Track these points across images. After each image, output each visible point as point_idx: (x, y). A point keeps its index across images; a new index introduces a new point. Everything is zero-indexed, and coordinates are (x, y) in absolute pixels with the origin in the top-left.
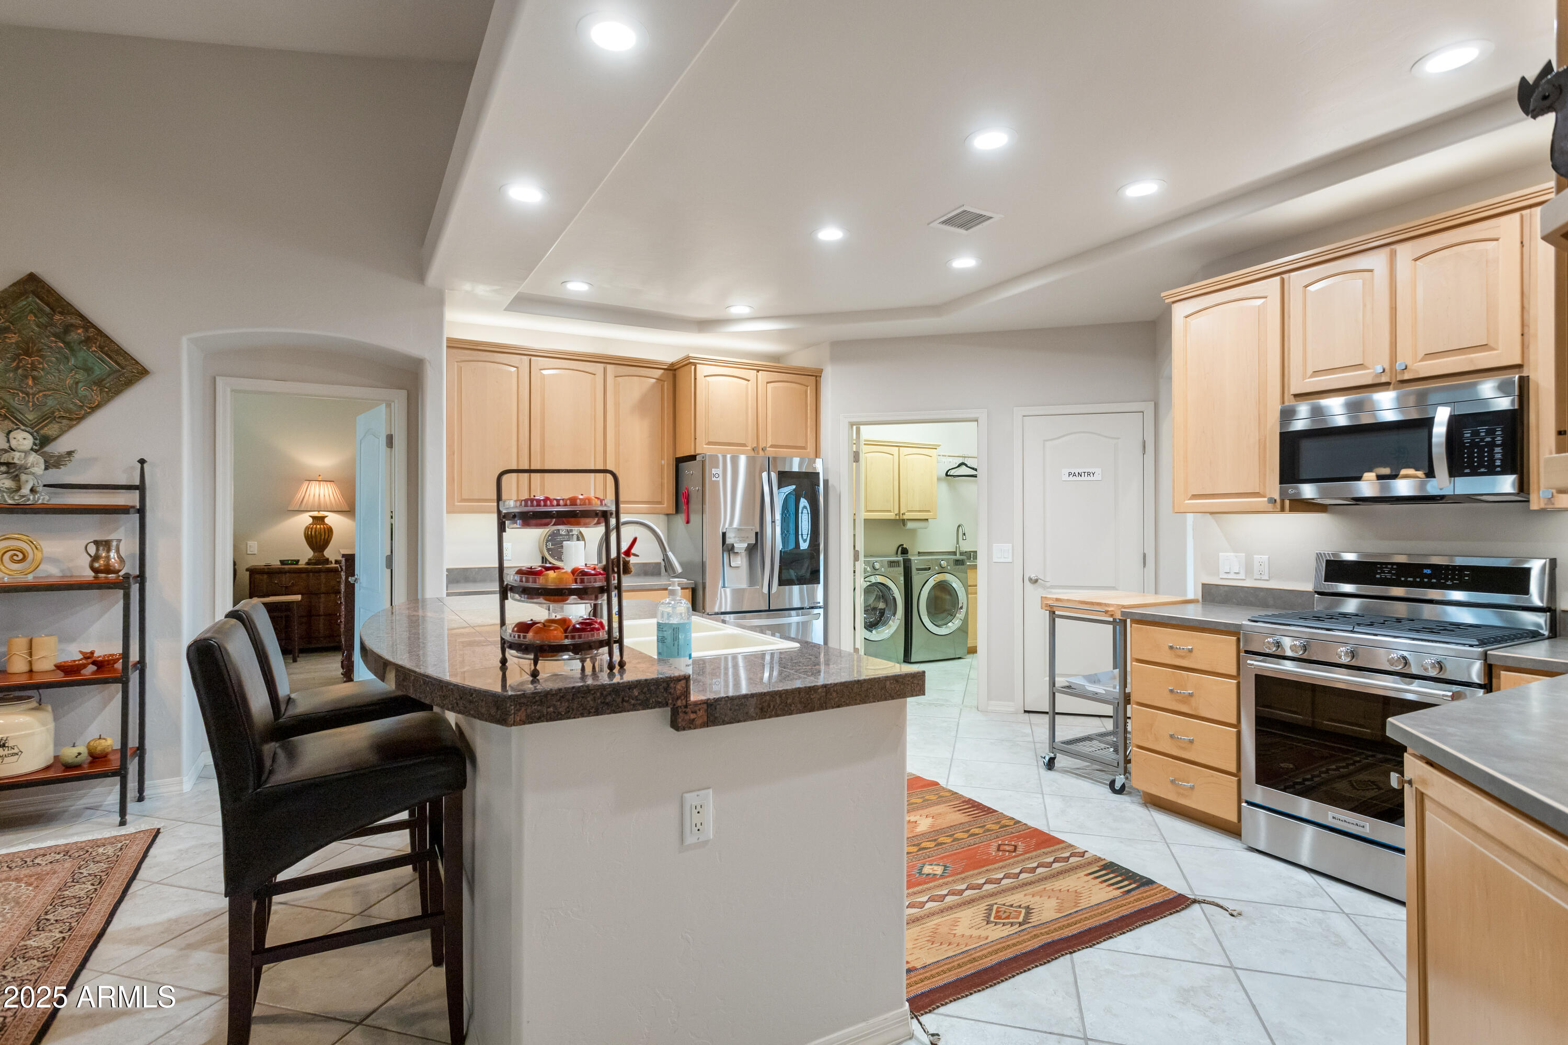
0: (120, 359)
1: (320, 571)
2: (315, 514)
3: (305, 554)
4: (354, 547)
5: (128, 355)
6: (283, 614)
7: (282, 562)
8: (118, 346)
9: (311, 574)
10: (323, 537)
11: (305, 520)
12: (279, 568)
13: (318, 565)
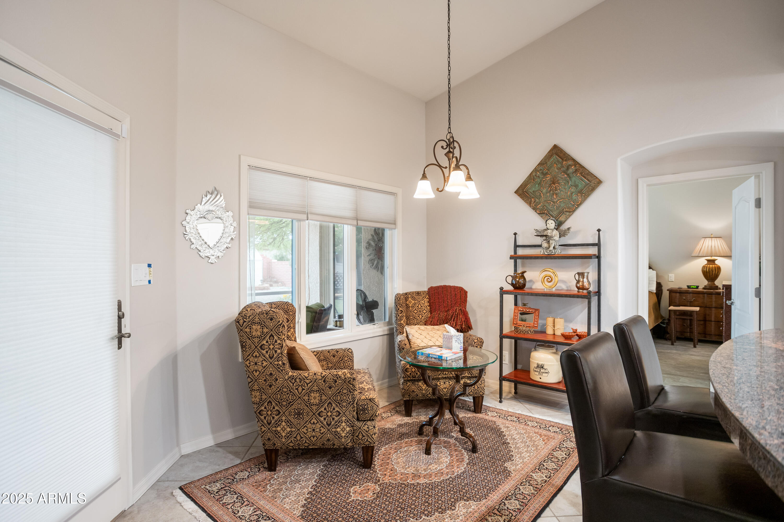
0: (589, 177)
1: (711, 294)
2: (709, 258)
3: (703, 283)
4: (730, 280)
5: (593, 174)
6: (689, 318)
7: (689, 287)
8: (588, 171)
9: (706, 295)
10: (714, 273)
11: (702, 262)
12: (686, 290)
13: (711, 290)
